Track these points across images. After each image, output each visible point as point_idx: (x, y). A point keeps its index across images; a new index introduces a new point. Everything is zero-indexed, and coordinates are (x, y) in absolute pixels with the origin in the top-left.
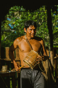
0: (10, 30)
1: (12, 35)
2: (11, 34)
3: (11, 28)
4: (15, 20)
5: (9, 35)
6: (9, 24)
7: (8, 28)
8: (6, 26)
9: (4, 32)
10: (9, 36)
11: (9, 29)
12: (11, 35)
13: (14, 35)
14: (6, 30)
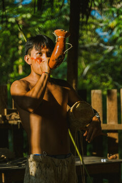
0: (102, 45)
1: (106, 61)
2: (102, 58)
3: (102, 42)
4: (115, 15)
5: (96, 60)
6: (97, 26)
7: (94, 40)
8: (89, 33)
9: (84, 52)
10: (97, 62)
11: (98, 42)
12: (102, 62)
13: (112, 60)
14: (87, 45)
